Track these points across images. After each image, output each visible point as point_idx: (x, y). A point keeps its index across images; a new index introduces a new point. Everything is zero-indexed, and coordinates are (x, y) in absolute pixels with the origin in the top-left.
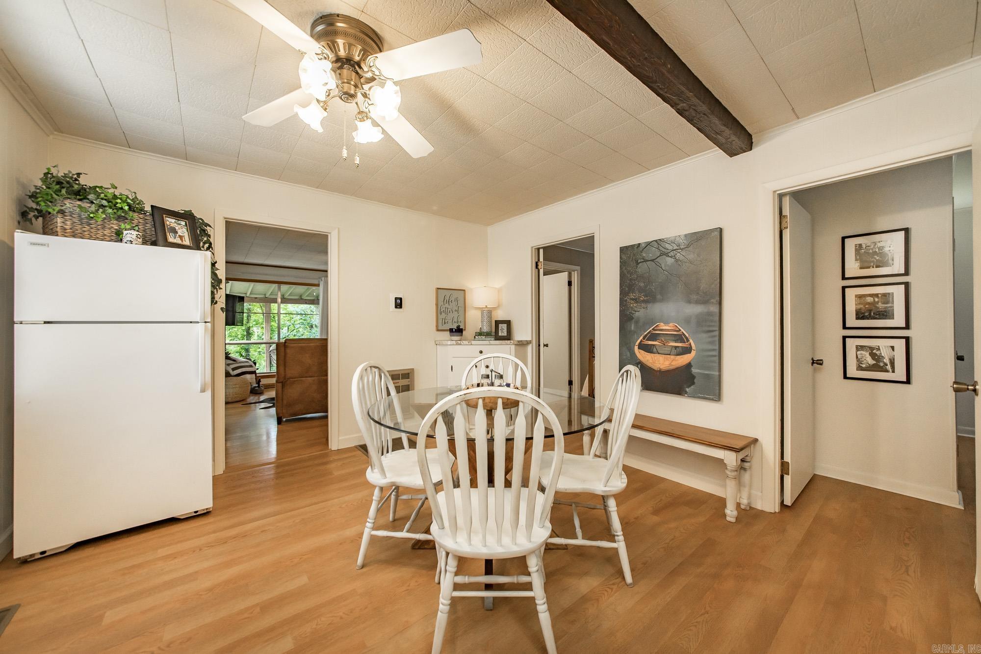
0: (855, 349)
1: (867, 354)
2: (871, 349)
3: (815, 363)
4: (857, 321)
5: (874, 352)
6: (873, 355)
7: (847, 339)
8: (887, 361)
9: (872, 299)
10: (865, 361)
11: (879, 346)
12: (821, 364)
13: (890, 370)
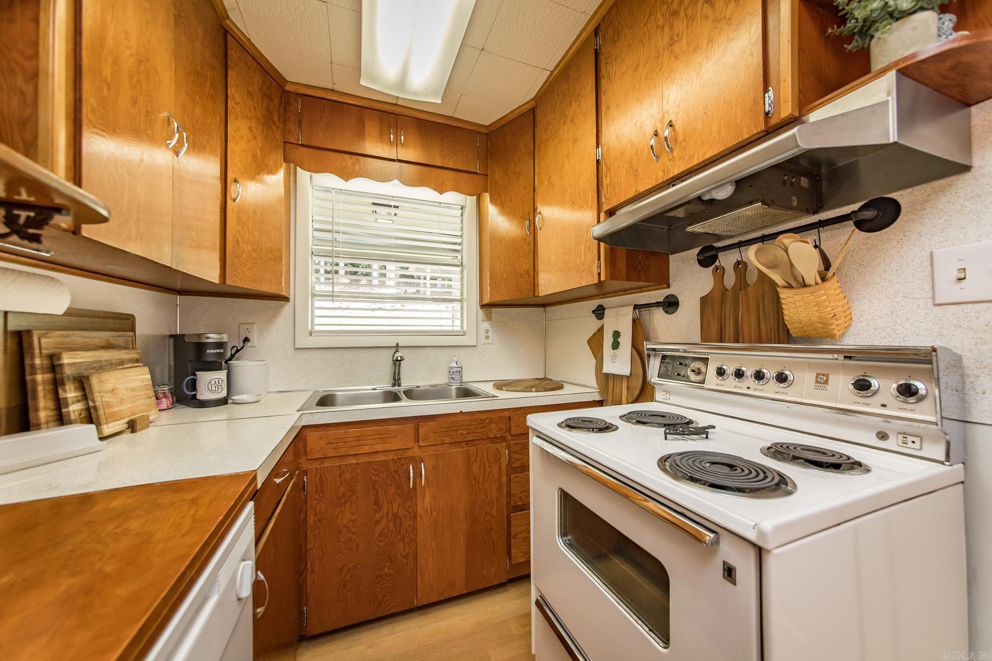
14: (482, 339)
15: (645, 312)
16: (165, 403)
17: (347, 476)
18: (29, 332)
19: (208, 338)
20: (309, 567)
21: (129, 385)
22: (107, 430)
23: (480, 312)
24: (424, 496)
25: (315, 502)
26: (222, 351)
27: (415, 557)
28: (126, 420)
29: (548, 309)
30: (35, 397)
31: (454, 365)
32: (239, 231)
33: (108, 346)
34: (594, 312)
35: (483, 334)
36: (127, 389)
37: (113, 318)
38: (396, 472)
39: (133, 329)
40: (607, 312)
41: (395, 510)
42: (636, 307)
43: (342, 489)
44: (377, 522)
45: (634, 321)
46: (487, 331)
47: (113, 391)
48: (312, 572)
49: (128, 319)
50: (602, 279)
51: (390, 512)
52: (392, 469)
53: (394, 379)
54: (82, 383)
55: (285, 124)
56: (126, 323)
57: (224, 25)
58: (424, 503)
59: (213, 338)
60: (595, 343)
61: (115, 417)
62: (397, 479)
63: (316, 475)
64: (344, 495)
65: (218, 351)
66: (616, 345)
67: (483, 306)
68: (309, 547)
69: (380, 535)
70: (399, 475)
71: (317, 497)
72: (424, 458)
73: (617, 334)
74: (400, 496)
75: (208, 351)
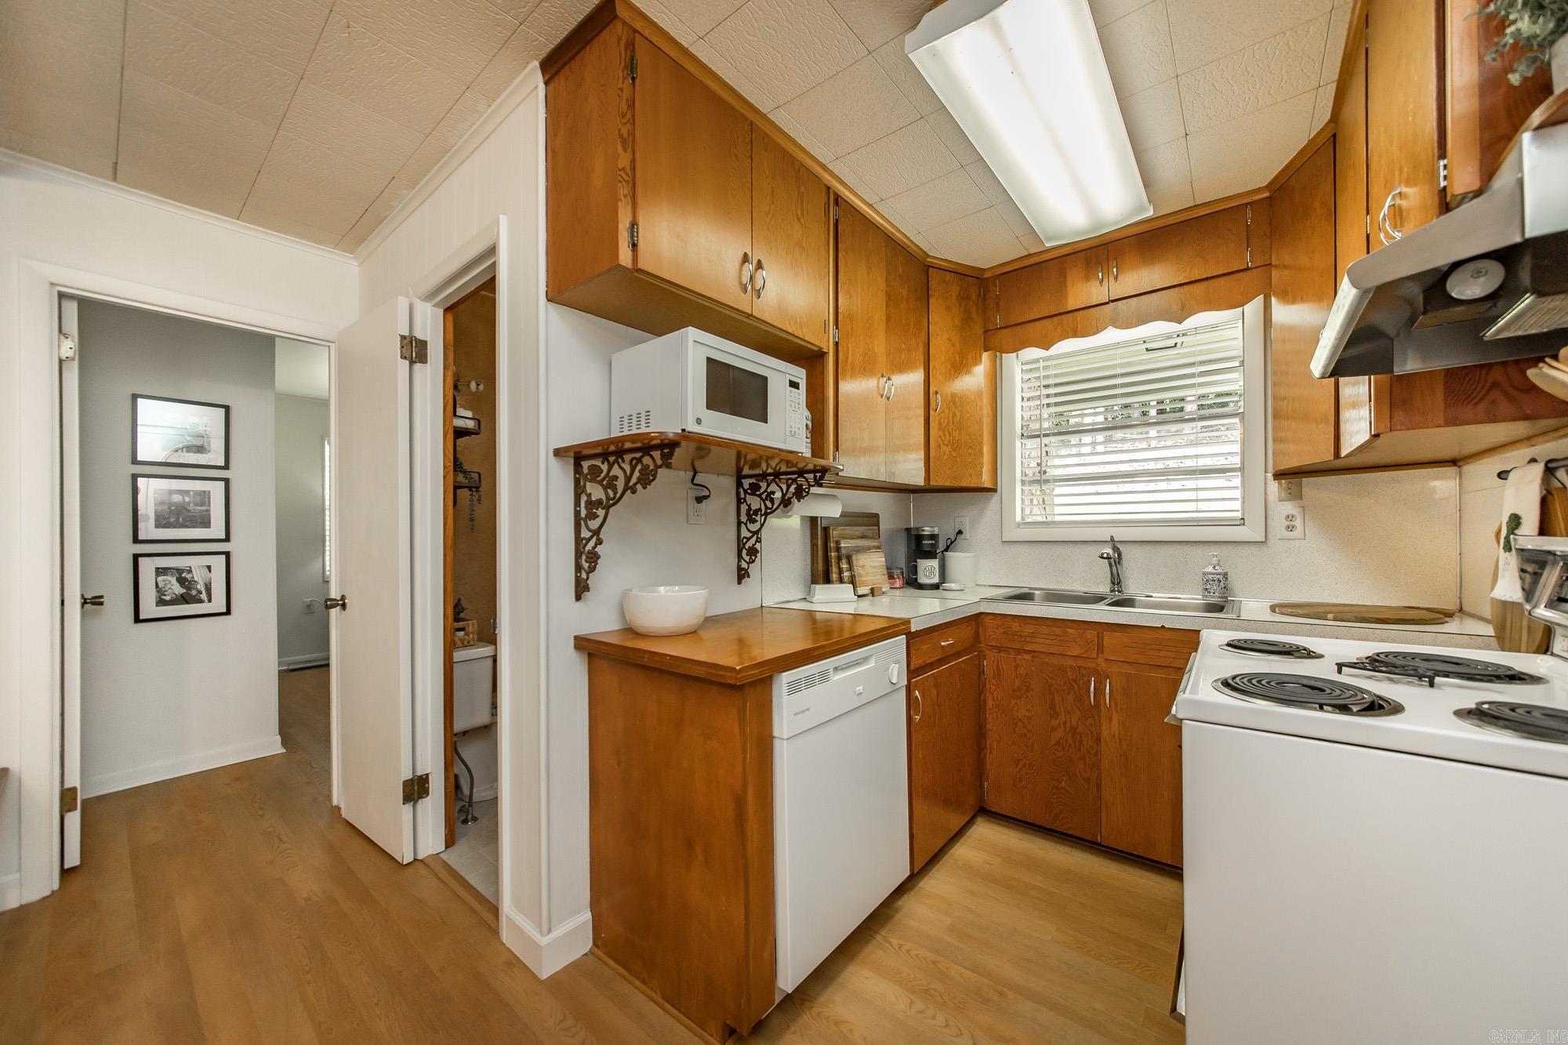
0: (154, 573)
1: (174, 580)
2: (179, 571)
3: (87, 603)
4: (157, 529)
5: (183, 575)
6: (182, 581)
7: (140, 559)
8: (201, 587)
9: (181, 497)
10: (170, 591)
11: (190, 567)
12: (101, 604)
13: (206, 599)
14: (1279, 531)
16: (898, 583)
17: (1022, 670)
18: (829, 527)
19: (923, 531)
20: (988, 746)
21: (872, 564)
22: (861, 591)
24: (1111, 719)
25: (993, 687)
26: (933, 542)
27: (1099, 788)
28: (870, 587)
29: (1465, 469)
30: (832, 566)
32: (940, 436)
33: (863, 537)
35: (1279, 523)
36: (870, 566)
37: (867, 517)
38: (1075, 681)
39: (878, 525)
41: (1074, 724)
42: (1546, 466)
43: (1017, 682)
44: (1054, 729)
45: (1549, 493)
46: (1292, 518)
47: (863, 566)
48: (991, 752)
49: (875, 517)
50: (1374, 431)
51: (1068, 725)
52: (1070, 677)
53: (1113, 583)
54: (849, 559)
55: (984, 311)
56: (873, 519)
57: (926, 264)
58: (1112, 728)
59: (927, 531)
61: (864, 584)
62: (1076, 688)
63: (994, 662)
64: (1019, 689)
65: (930, 542)
66: (1509, 542)
67: (1280, 475)
68: (988, 727)
69: (1058, 743)
70: (1078, 686)
71: (994, 682)
72: (1110, 674)
73: (1514, 523)
74: (1080, 710)
75: (924, 542)
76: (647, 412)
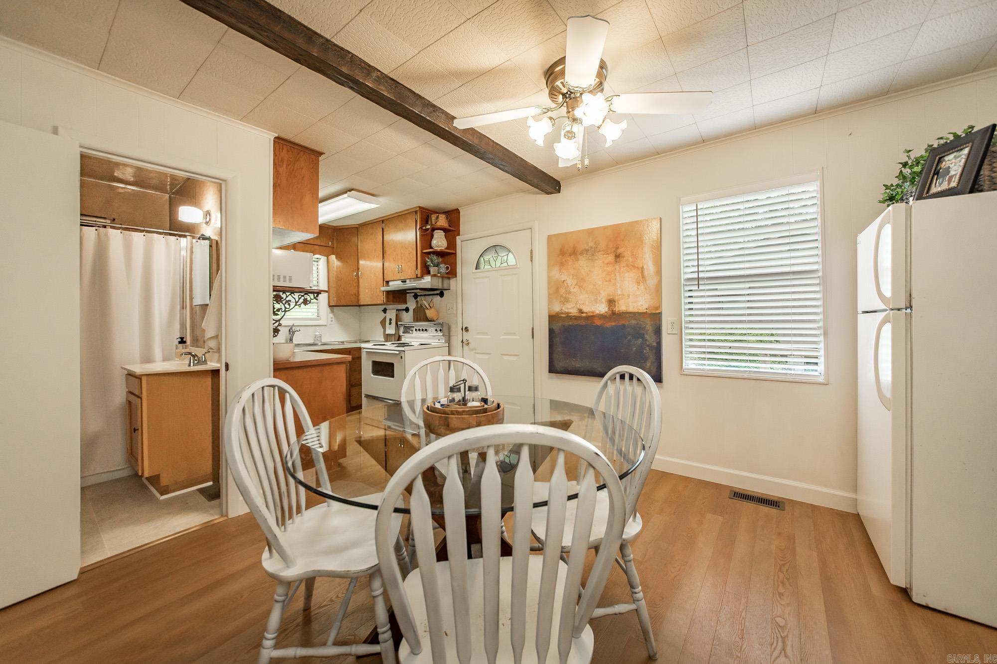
14: (330, 322)
15: (400, 312)
23: (329, 309)
29: (361, 307)
31: (318, 333)
34: (383, 311)
35: (330, 319)
40: (387, 311)
42: (397, 310)
45: (396, 315)
46: (332, 318)
50: (385, 302)
60: (383, 323)
66: (390, 323)
67: (330, 306)
73: (391, 320)
76: (290, 277)
